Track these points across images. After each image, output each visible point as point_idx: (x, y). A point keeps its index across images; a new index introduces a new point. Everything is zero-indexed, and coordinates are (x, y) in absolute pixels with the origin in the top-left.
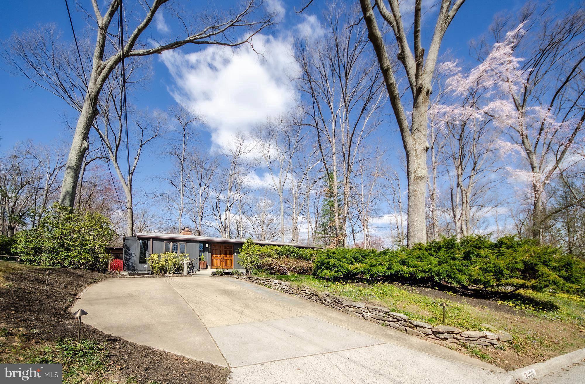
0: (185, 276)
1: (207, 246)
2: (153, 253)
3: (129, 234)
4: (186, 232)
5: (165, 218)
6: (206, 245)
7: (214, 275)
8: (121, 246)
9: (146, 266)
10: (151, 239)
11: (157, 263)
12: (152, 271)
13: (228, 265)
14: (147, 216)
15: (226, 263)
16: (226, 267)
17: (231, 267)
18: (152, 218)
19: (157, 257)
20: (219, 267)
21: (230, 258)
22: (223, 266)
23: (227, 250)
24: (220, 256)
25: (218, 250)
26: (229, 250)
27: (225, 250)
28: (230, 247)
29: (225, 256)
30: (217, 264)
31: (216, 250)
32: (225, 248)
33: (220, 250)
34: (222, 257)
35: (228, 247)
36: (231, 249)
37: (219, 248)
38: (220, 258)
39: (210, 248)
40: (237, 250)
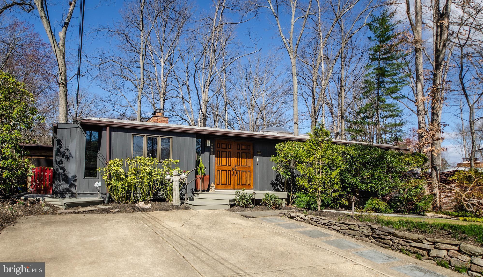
0: (177, 208)
1: (208, 144)
2: (110, 159)
3: (62, 120)
4: (159, 119)
5: (112, 102)
6: (205, 143)
7: (232, 206)
8: (50, 144)
9: (98, 184)
10: (108, 128)
11: (122, 180)
12: (110, 196)
13: (243, 182)
14: (85, 102)
15: (240, 178)
16: (240, 186)
17: (249, 187)
18: (91, 105)
19: (121, 167)
20: (229, 186)
21: (248, 168)
22: (236, 184)
23: (242, 153)
24: (230, 164)
25: (227, 152)
26: (246, 153)
27: (239, 153)
28: (247, 147)
29: (238, 165)
30: (224, 180)
31: (223, 153)
32: (238, 148)
33: (231, 152)
34: (233, 166)
35: (244, 147)
36: (250, 150)
37: (228, 148)
38: (230, 168)
39: (212, 148)
40: (260, 152)
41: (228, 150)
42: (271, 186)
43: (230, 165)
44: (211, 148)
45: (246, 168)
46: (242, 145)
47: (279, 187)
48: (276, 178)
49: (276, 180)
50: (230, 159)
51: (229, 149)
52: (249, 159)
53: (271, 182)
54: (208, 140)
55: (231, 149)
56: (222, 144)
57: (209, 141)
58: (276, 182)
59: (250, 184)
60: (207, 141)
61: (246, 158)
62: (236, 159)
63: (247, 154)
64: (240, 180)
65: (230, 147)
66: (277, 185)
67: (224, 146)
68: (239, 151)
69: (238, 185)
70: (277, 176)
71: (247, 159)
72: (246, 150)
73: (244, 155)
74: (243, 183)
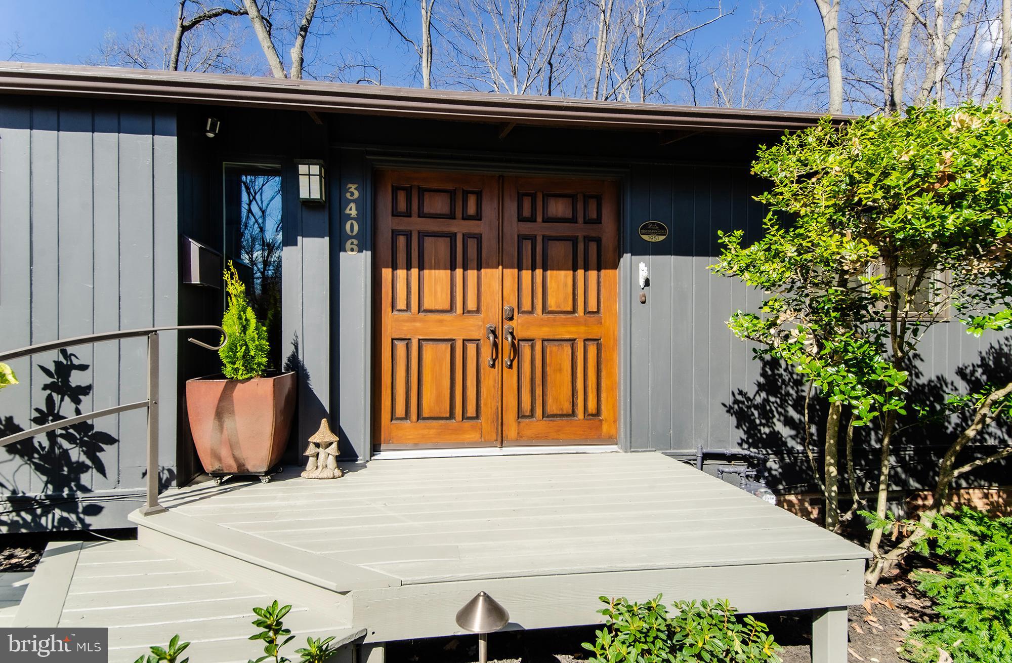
1: (309, 184)
13: (555, 401)
15: (538, 382)
16: (537, 427)
17: (590, 430)
20: (467, 424)
21: (586, 324)
22: (510, 416)
23: (546, 239)
24: (471, 305)
25: (452, 237)
26: (574, 240)
27: (533, 239)
28: (580, 206)
29: (527, 306)
30: (439, 396)
31: (429, 242)
32: (527, 212)
33: (479, 238)
34: (492, 315)
35: (558, 208)
36: (598, 221)
37: (459, 214)
38: (475, 327)
39: (354, 213)
40: (660, 230)
41: (459, 227)
42: (733, 420)
43: (478, 311)
44: (349, 217)
45: (577, 323)
46: (547, 196)
47: (779, 427)
48: (763, 374)
49: (761, 387)
50: (472, 274)
51: (466, 218)
52: (593, 274)
53: (730, 401)
54: (309, 159)
55: (478, 217)
56: (422, 191)
57: (315, 169)
58: (758, 400)
59: (598, 413)
60: (303, 169)
61: (575, 269)
62: (511, 274)
63: (581, 246)
64: (539, 391)
65: (472, 210)
66: (767, 415)
67: (438, 204)
68: (527, 228)
69: (520, 415)
70: (766, 363)
71: (580, 273)
72: (573, 220)
73: (559, 250)
74: (552, 408)
